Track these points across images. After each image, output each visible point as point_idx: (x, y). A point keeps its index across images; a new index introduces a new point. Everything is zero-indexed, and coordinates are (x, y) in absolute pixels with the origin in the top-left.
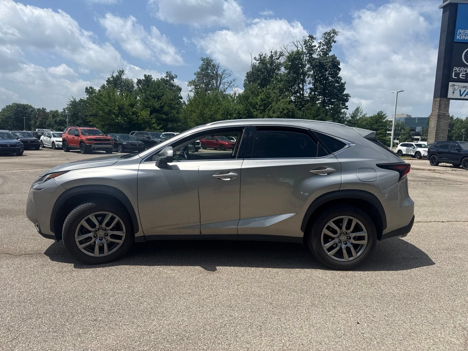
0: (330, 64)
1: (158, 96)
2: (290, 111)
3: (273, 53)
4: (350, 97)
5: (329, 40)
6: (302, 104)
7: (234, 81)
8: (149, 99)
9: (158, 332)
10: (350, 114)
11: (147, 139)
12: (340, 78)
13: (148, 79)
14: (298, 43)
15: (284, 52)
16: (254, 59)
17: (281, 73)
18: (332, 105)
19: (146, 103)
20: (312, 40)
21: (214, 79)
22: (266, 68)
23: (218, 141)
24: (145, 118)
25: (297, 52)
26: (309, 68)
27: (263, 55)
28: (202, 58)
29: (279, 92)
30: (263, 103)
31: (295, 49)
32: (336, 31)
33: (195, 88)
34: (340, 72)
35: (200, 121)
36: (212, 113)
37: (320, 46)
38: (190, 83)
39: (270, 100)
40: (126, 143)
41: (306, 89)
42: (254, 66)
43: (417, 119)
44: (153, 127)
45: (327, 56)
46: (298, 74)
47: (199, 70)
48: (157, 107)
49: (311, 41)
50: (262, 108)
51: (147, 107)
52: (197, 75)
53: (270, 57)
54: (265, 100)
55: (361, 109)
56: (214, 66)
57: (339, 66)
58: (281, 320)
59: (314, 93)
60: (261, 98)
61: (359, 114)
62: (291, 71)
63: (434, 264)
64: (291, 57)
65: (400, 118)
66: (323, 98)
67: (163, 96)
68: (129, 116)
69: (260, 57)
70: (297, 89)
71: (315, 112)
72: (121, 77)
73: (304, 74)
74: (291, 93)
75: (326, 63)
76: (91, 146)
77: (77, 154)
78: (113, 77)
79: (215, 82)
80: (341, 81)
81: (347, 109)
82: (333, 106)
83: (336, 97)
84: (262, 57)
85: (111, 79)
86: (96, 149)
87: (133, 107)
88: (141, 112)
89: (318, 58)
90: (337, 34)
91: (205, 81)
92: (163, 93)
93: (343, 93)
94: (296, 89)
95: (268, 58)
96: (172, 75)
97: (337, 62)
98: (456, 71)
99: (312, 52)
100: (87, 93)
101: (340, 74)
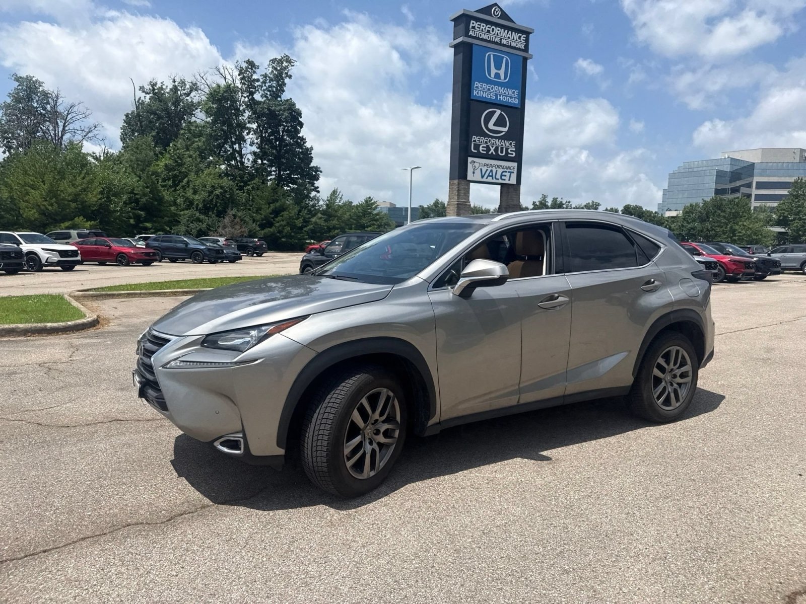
0: (286, 114)
2: (226, 192)
3: (176, 84)
4: (321, 172)
5: (280, 73)
6: (244, 179)
7: (96, 129)
10: (323, 200)
12: (303, 139)
14: (226, 70)
15: (199, 84)
16: (140, 90)
17: (196, 122)
18: (293, 184)
20: (252, 69)
21: (48, 121)
23: (110, 247)
25: (228, 87)
26: (249, 117)
27: (156, 84)
28: (16, 76)
29: (199, 155)
30: (170, 174)
31: (222, 83)
32: (291, 59)
33: (2, 136)
34: (302, 129)
35: (50, 208)
36: (78, 190)
37: (266, 81)
39: (184, 170)
41: (247, 154)
42: (139, 104)
45: (279, 99)
46: (230, 125)
47: (9, 101)
49: (250, 70)
50: (170, 183)
52: (6, 110)
53: (171, 90)
54: (173, 169)
55: (339, 192)
56: (46, 95)
57: (300, 119)
59: (262, 161)
60: (166, 165)
61: (338, 201)
62: (218, 119)
64: (217, 95)
66: (278, 172)
69: (152, 87)
70: (231, 153)
71: (269, 194)
73: (242, 126)
74: (221, 159)
75: (279, 111)
79: (51, 128)
80: (305, 145)
81: (318, 192)
82: (295, 186)
83: (299, 170)
84: (156, 88)
89: (263, 101)
90: (292, 64)
93: (310, 165)
94: (229, 153)
95: (168, 90)
97: (297, 113)
98: (475, 141)
99: (253, 90)
101: (303, 133)
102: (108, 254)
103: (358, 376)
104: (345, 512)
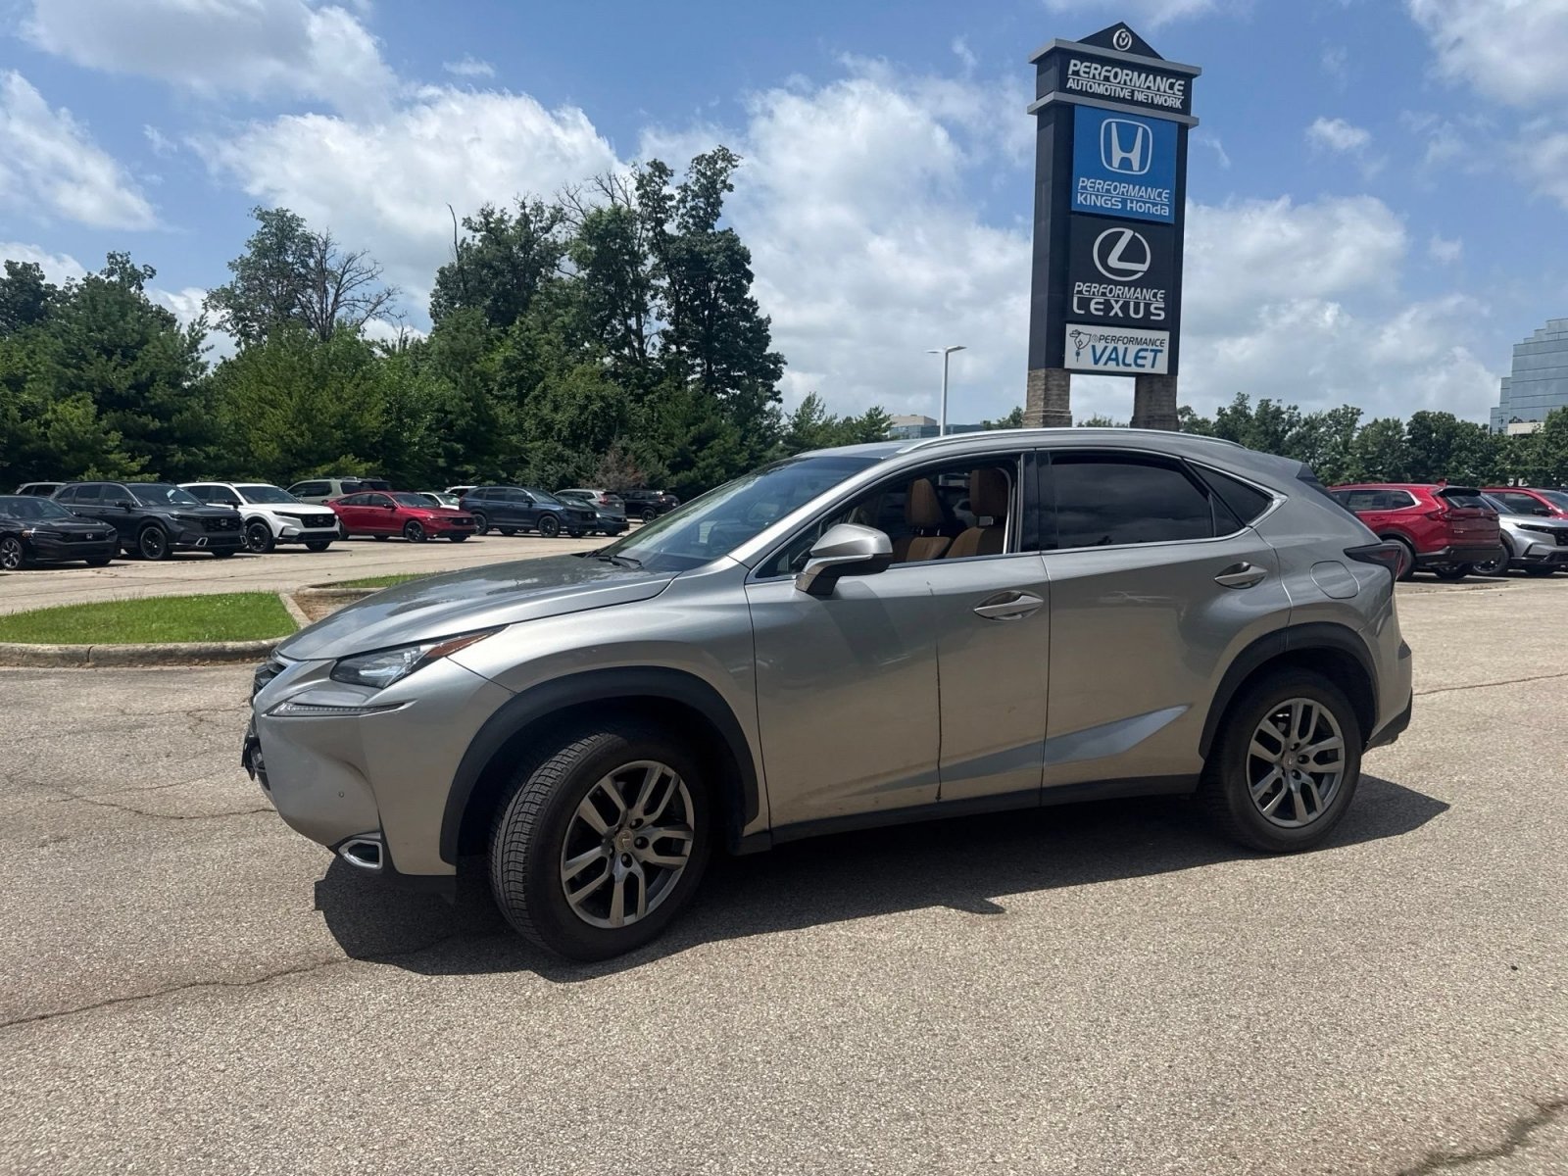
0: (721, 258)
1: (123, 344)
2: (610, 406)
3: (527, 211)
4: (786, 363)
5: (711, 187)
6: (645, 382)
7: (390, 297)
8: (84, 357)
9: (1131, 1102)
10: (789, 416)
11: (121, 512)
12: (752, 303)
13: (24, 277)
14: (614, 182)
15: (566, 209)
16: (463, 225)
17: (560, 278)
18: (733, 389)
19: (70, 373)
20: (660, 178)
21: (310, 287)
22: (508, 258)
23: (395, 509)
24: (77, 429)
25: (615, 214)
26: (655, 267)
27: (493, 212)
28: (260, 210)
29: (564, 339)
30: (514, 375)
31: (606, 205)
32: (731, 155)
33: (235, 317)
34: (751, 285)
35: (298, 440)
36: (346, 407)
37: (686, 197)
38: (212, 296)
39: (537, 367)
40: (39, 528)
41: (651, 336)
42: (463, 249)
44: (110, 464)
45: (710, 231)
46: (621, 284)
47: (248, 254)
48: (121, 386)
49: (657, 179)
50: (513, 391)
51: (73, 387)
52: (243, 270)
53: (518, 222)
54: (518, 367)
55: (820, 401)
56: (308, 240)
57: (747, 267)
59: (678, 348)
60: (506, 360)
61: (816, 417)
62: (600, 272)
64: (597, 227)
65: (907, 427)
66: (706, 366)
67: (146, 347)
68: (10, 426)
69: (485, 219)
70: (622, 334)
71: (689, 408)
73: (642, 285)
74: (604, 346)
75: (708, 254)
79: (315, 298)
80: (757, 314)
81: (780, 401)
82: (738, 392)
83: (744, 363)
84: (491, 220)
87: (21, 389)
88: (60, 408)
89: (681, 235)
90: (734, 163)
91: (274, 293)
92: (142, 335)
93: (765, 351)
94: (620, 334)
95: (512, 224)
96: (133, 266)
97: (742, 254)
98: (1080, 292)
99: (663, 216)
101: (753, 292)
102: (391, 521)
103: (593, 738)
104: (561, 986)
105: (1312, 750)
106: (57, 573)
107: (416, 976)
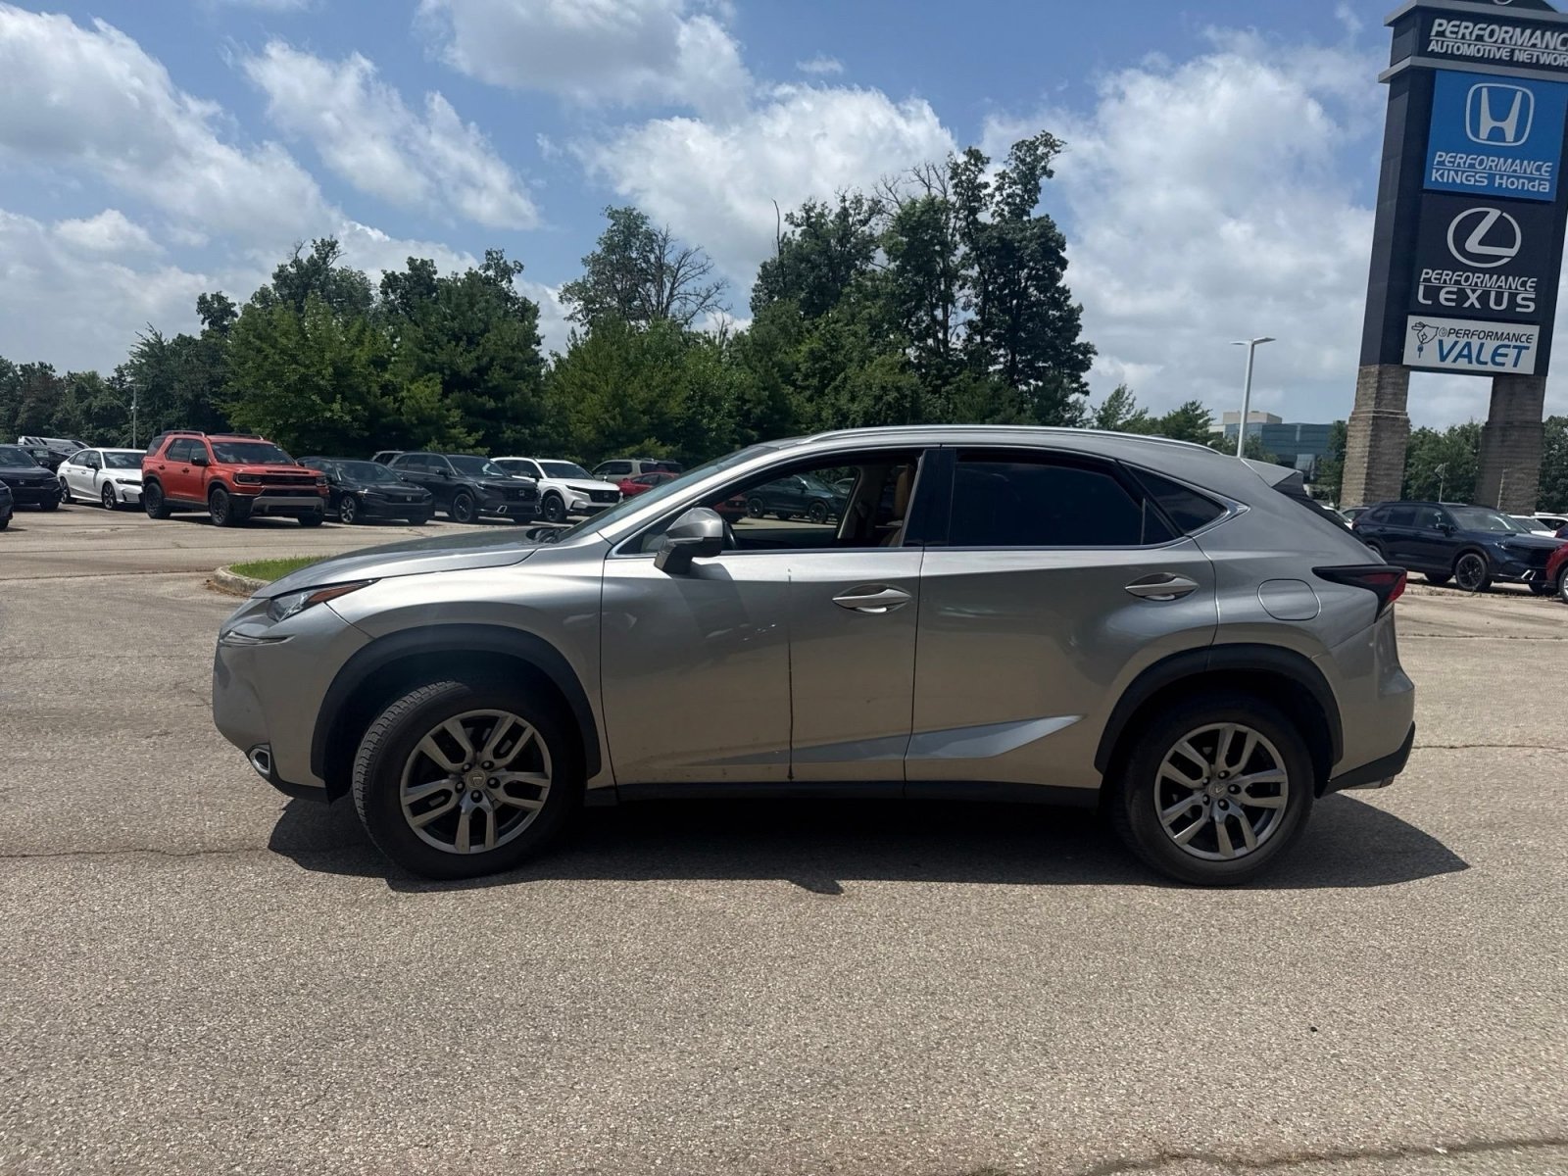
0: (1033, 246)
1: (470, 331)
2: (905, 396)
3: (847, 204)
4: (1096, 353)
5: (1031, 168)
6: (944, 373)
7: (719, 291)
8: (437, 343)
9: (751, 1067)
10: (1094, 410)
11: (441, 479)
12: (1065, 292)
13: (421, 272)
14: (932, 172)
15: (884, 201)
16: (786, 220)
17: (874, 271)
18: (1036, 380)
19: (427, 356)
20: (976, 165)
21: (649, 281)
22: (826, 252)
24: (424, 405)
25: (929, 204)
26: (965, 257)
27: (815, 207)
28: (611, 209)
29: (870, 331)
30: (817, 366)
31: (921, 194)
32: (1054, 140)
33: (586, 308)
34: (1064, 273)
35: (611, 423)
36: (655, 394)
37: (1004, 185)
38: (567, 290)
39: (840, 358)
40: (370, 490)
41: (957, 326)
42: (784, 244)
43: (1299, 428)
44: (450, 438)
45: (1025, 218)
46: (930, 273)
47: (598, 250)
48: (466, 370)
49: (973, 168)
50: (815, 382)
51: (428, 369)
52: (594, 265)
53: (837, 216)
54: (823, 358)
55: (1130, 393)
56: (650, 237)
57: (1062, 254)
58: (1093, 1028)
59: (982, 338)
60: (812, 352)
61: (1124, 411)
62: (909, 263)
63: (1464, 866)
64: (909, 219)
66: (1009, 357)
67: (487, 334)
68: (371, 399)
69: (806, 213)
70: (927, 325)
71: (985, 399)
72: (325, 263)
73: (951, 275)
74: (907, 337)
75: (1020, 242)
76: (250, 500)
77: (200, 526)
78: (297, 262)
79: (653, 292)
80: (1068, 303)
81: (1087, 393)
82: (1040, 384)
83: (1051, 353)
84: (812, 214)
85: (290, 269)
86: (267, 509)
87: (385, 369)
88: (413, 387)
89: (995, 223)
90: (1057, 149)
91: (619, 287)
92: (486, 324)
93: (1074, 341)
94: (924, 325)
95: (832, 217)
96: (505, 262)
97: (1057, 241)
98: (1428, 280)
99: (976, 204)
100: (202, 316)
101: (1066, 279)
103: (441, 684)
105: (1248, 780)
106: (379, 529)
107: (298, 869)
